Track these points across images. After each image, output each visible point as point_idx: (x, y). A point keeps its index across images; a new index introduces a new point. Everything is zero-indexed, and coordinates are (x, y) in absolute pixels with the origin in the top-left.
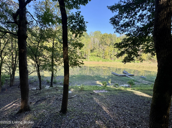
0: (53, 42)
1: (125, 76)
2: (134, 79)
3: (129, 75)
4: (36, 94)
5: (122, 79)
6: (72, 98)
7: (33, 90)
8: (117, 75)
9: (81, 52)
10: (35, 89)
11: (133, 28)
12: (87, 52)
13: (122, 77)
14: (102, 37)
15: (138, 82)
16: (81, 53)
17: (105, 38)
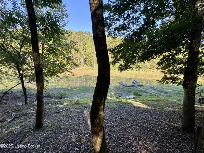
0: (43, 47)
1: (134, 86)
2: (143, 89)
3: (138, 86)
4: (18, 110)
5: (130, 90)
6: (59, 112)
7: (18, 106)
8: (125, 86)
9: (86, 58)
10: (21, 104)
11: (129, 32)
12: (92, 59)
13: (130, 87)
14: (110, 41)
15: (146, 92)
16: (86, 60)
17: (114, 42)
